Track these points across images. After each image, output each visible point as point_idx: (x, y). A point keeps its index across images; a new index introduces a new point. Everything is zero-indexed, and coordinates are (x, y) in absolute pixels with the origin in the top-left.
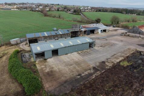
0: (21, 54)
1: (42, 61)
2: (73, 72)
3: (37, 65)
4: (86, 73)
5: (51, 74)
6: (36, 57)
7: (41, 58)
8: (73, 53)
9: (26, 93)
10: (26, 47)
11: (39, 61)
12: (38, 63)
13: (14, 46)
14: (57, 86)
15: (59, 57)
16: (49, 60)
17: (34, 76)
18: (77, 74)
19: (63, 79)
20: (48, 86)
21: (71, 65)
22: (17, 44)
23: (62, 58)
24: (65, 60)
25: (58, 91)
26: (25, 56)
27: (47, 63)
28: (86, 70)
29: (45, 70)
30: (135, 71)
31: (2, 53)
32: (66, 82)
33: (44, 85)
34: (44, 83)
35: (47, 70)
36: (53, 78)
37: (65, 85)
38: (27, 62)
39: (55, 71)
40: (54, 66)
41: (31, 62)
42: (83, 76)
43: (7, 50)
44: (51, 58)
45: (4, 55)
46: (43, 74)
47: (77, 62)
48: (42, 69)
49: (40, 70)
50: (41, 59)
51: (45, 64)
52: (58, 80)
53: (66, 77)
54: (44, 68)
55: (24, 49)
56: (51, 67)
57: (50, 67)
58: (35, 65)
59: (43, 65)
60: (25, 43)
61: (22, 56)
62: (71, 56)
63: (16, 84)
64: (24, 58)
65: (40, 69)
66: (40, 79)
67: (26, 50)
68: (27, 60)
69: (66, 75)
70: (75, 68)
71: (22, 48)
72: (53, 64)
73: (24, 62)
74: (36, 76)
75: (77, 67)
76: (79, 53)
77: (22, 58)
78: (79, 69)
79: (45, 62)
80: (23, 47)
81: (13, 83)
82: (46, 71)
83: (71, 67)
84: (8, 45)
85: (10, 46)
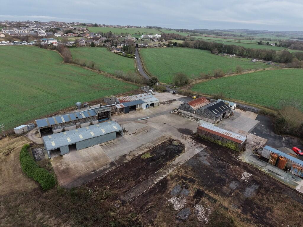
0: (32, 149)
1: (58, 157)
2: (89, 168)
3: (51, 163)
4: (102, 168)
5: (66, 172)
6: (51, 154)
7: (57, 153)
8: (94, 146)
9: (43, 188)
10: (36, 138)
11: (55, 158)
12: (53, 160)
13: (20, 137)
14: (71, 182)
15: (77, 152)
16: (65, 156)
17: (49, 174)
18: (92, 170)
19: (77, 175)
20: (62, 182)
21: (89, 161)
22: (24, 134)
23: (81, 152)
24: (84, 156)
25: (71, 186)
26: (37, 153)
27: (62, 160)
28: (102, 166)
29: (60, 167)
31: (7, 148)
32: (79, 178)
33: (59, 182)
34: (58, 180)
35: (63, 167)
36: (68, 175)
37: (78, 180)
38: (41, 159)
39: (71, 169)
40: (70, 163)
41: (45, 160)
42: (97, 172)
43: (12, 144)
44: (68, 153)
45: (10, 151)
46: (58, 171)
47: (96, 157)
48: (57, 166)
49: (55, 168)
50: (57, 156)
51: (60, 161)
52: (73, 177)
53: (80, 173)
54: (59, 165)
55: (34, 141)
56: (67, 164)
57: (65, 164)
58: (49, 163)
59: (59, 162)
60: (35, 132)
61: (34, 153)
62: (92, 149)
63: (32, 182)
64: (37, 154)
65: (55, 166)
66: (55, 177)
67: (38, 143)
68: (41, 157)
69: (81, 172)
70: (92, 164)
71: (31, 139)
72: (69, 160)
73: (37, 160)
74: (51, 174)
75: (94, 162)
76: (102, 145)
77: (34, 155)
78: (96, 165)
79: (61, 159)
80: (33, 138)
81: (29, 181)
82: (62, 169)
83: (89, 163)
84: (12, 136)
85: (15, 138)
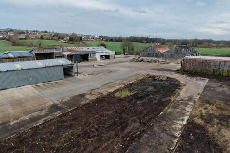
30: (138, 102)
76: (37, 86)
